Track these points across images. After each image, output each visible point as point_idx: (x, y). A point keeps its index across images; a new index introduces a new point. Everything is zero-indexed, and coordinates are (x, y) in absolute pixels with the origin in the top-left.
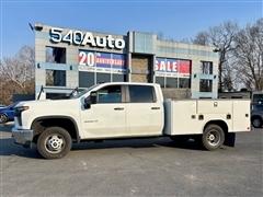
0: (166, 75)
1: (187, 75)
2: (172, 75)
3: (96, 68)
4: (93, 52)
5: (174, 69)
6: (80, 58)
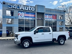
0: (48, 20)
1: (55, 20)
3: (25, 18)
4: (23, 12)
5: (51, 18)
6: (19, 14)
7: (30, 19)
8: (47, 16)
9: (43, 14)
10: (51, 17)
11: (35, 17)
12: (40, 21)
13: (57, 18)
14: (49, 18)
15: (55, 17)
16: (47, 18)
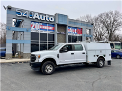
0: (72, 35)
1: (80, 35)
3: (40, 31)
4: (38, 22)
6: (32, 26)
7: (48, 32)
8: (70, 29)
9: (65, 26)
10: (75, 31)
11: (54, 30)
12: (61, 35)
13: (83, 33)
14: (73, 32)
15: (80, 31)
16: (71, 32)
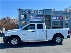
0: (55, 21)
1: (61, 20)
2: (57, 21)
3: (35, 20)
4: (34, 15)
5: (57, 19)
8: (54, 17)
9: (50, 16)
11: (43, 19)
13: (63, 19)
14: (56, 19)
15: (61, 18)
16: (54, 19)
